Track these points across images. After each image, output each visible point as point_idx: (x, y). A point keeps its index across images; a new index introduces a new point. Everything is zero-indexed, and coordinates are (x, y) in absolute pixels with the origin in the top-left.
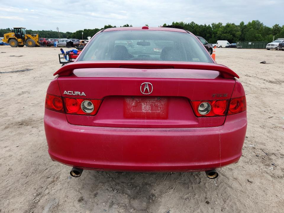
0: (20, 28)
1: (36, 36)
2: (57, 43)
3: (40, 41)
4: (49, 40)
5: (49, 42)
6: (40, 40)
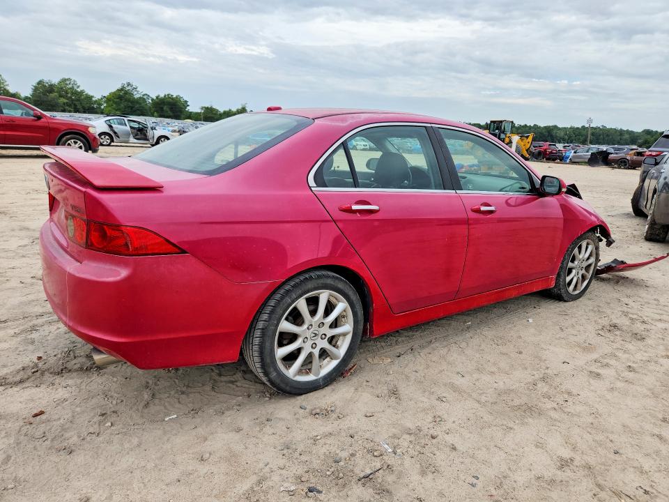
0: (501, 122)
1: (527, 137)
2: (571, 154)
3: (533, 149)
4: (560, 146)
5: (554, 152)
6: (534, 147)
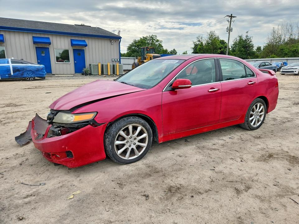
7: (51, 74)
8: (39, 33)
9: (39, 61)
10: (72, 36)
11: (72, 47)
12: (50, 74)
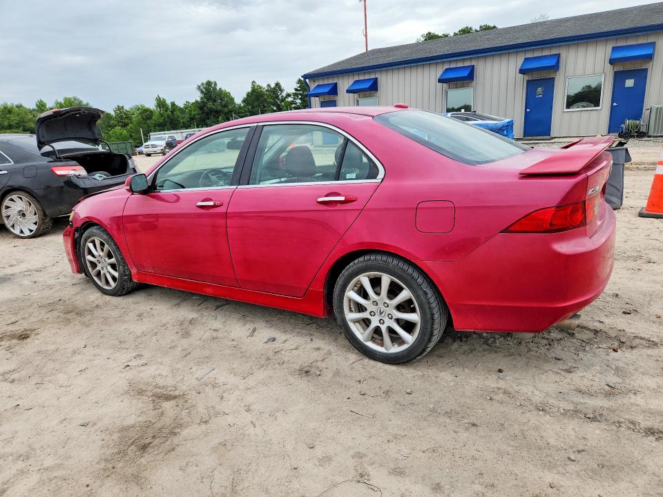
7: (548, 137)
8: (530, 50)
9: (528, 110)
10: (617, 39)
11: (612, 67)
12: (545, 137)
